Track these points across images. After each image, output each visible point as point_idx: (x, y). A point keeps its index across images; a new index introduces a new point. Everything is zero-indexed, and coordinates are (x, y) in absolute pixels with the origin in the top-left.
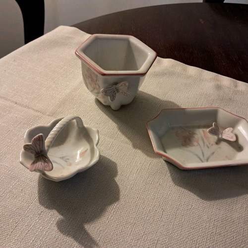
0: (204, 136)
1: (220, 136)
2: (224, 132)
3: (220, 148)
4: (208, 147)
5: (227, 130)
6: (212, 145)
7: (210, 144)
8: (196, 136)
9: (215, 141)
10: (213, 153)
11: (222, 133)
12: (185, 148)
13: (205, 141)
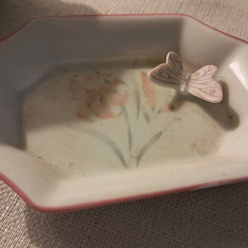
0: (144, 87)
1: (182, 89)
2: (193, 75)
3: (179, 119)
4: (148, 119)
5: (201, 71)
6: (159, 112)
7: (153, 109)
8: (121, 89)
9: (170, 100)
10: (159, 135)
11: (188, 81)
12: (85, 125)
13: (144, 100)
